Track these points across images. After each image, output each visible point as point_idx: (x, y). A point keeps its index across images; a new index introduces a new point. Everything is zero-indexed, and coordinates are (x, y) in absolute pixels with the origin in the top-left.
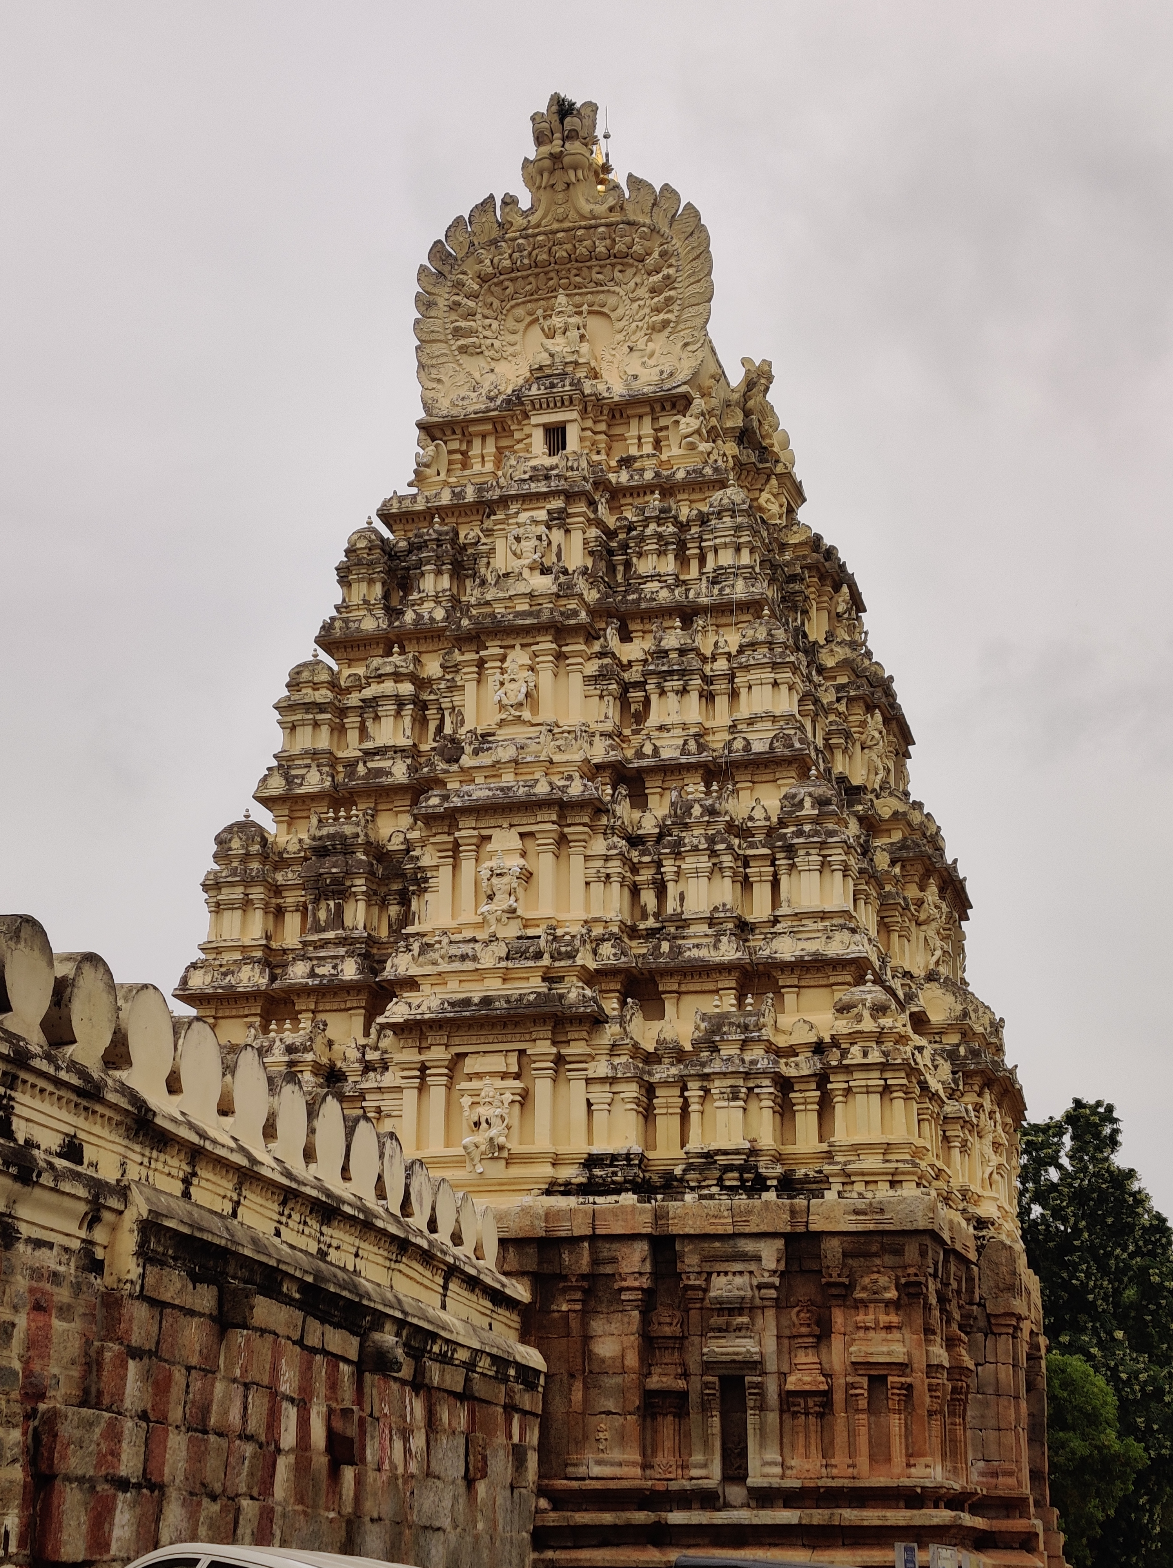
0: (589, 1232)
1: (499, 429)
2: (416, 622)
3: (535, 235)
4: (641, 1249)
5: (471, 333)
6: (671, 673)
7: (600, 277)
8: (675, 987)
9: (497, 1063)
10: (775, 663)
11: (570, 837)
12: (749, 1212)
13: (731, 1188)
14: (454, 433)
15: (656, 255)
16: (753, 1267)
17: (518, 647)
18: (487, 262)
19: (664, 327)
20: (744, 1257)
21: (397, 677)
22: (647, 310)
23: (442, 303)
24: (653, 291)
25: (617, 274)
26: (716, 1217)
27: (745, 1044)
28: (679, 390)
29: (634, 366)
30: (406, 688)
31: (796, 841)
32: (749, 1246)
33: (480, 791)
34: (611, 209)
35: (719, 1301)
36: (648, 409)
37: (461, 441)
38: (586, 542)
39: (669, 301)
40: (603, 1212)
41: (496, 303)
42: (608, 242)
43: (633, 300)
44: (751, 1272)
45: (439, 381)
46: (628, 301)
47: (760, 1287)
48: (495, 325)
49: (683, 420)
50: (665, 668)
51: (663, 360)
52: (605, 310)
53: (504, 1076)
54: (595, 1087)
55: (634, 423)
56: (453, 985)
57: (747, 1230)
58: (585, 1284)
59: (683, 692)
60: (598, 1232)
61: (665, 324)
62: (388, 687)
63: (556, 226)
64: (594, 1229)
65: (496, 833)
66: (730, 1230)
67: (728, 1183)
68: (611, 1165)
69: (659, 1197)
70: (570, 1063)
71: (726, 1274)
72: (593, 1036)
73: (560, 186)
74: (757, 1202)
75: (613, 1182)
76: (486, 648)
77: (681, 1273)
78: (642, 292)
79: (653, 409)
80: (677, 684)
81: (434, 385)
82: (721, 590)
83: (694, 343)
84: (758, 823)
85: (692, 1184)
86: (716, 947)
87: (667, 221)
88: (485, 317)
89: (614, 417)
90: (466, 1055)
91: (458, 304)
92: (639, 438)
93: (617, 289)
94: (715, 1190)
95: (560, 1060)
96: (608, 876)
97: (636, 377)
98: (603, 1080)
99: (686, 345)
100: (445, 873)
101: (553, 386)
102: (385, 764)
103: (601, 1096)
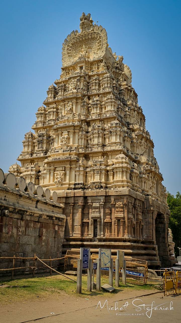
0: (73, 196)
1: (74, 68)
2: (58, 99)
3: (80, 36)
4: (82, 198)
5: (71, 53)
6: (95, 104)
7: (90, 42)
8: (92, 156)
9: (61, 169)
10: (111, 101)
11: (76, 132)
12: (99, 192)
14: (67, 69)
15: (99, 37)
16: (100, 201)
17: (70, 101)
18: (73, 41)
19: (100, 49)
20: (99, 200)
21: (54, 108)
22: (97, 46)
23: (66, 49)
24: (98, 43)
25: (93, 41)
26: (94, 193)
27: (101, 165)
28: (101, 59)
29: (95, 56)
30: (55, 110)
31: (111, 130)
32: (99, 198)
33: (62, 125)
34: (92, 31)
35: (94, 207)
36: (96, 63)
37: (68, 71)
38: (83, 84)
39: (100, 45)
40: (76, 192)
41: (74, 48)
42: (91, 36)
43: (95, 45)
44: (99, 202)
45: (65, 61)
46: (94, 45)
47: (101, 204)
48: (74, 52)
49: (102, 64)
50: (94, 103)
51: (99, 54)
52: (91, 47)
53: (62, 171)
54: (77, 172)
55: (94, 65)
56: (55, 156)
57: (98, 195)
58: (73, 204)
59: (97, 108)
60: (75, 196)
61: (100, 48)
62: (52, 110)
63: (83, 34)
64: (74, 195)
65: (64, 132)
66: (96, 195)
67: (96, 187)
68: (78, 185)
69: (85, 190)
70: (72, 168)
71: (96, 202)
72: (77, 164)
73: (84, 28)
74: (100, 190)
75: (79, 188)
76: (65, 102)
77: (88, 203)
78: (97, 44)
79: (97, 62)
80: (96, 106)
81: (64, 62)
82: (104, 90)
83: (104, 51)
84: (107, 128)
85: (91, 188)
86: (98, 149)
87: (100, 32)
88: (73, 50)
89: (91, 64)
90: (57, 167)
91: (68, 49)
92: (95, 67)
93: (93, 44)
94: (95, 189)
95: (71, 168)
96: (82, 138)
97: (95, 57)
98: (78, 171)
99: (103, 51)
100: (57, 139)
101: (81, 59)
102: (51, 122)
103: (77, 174)
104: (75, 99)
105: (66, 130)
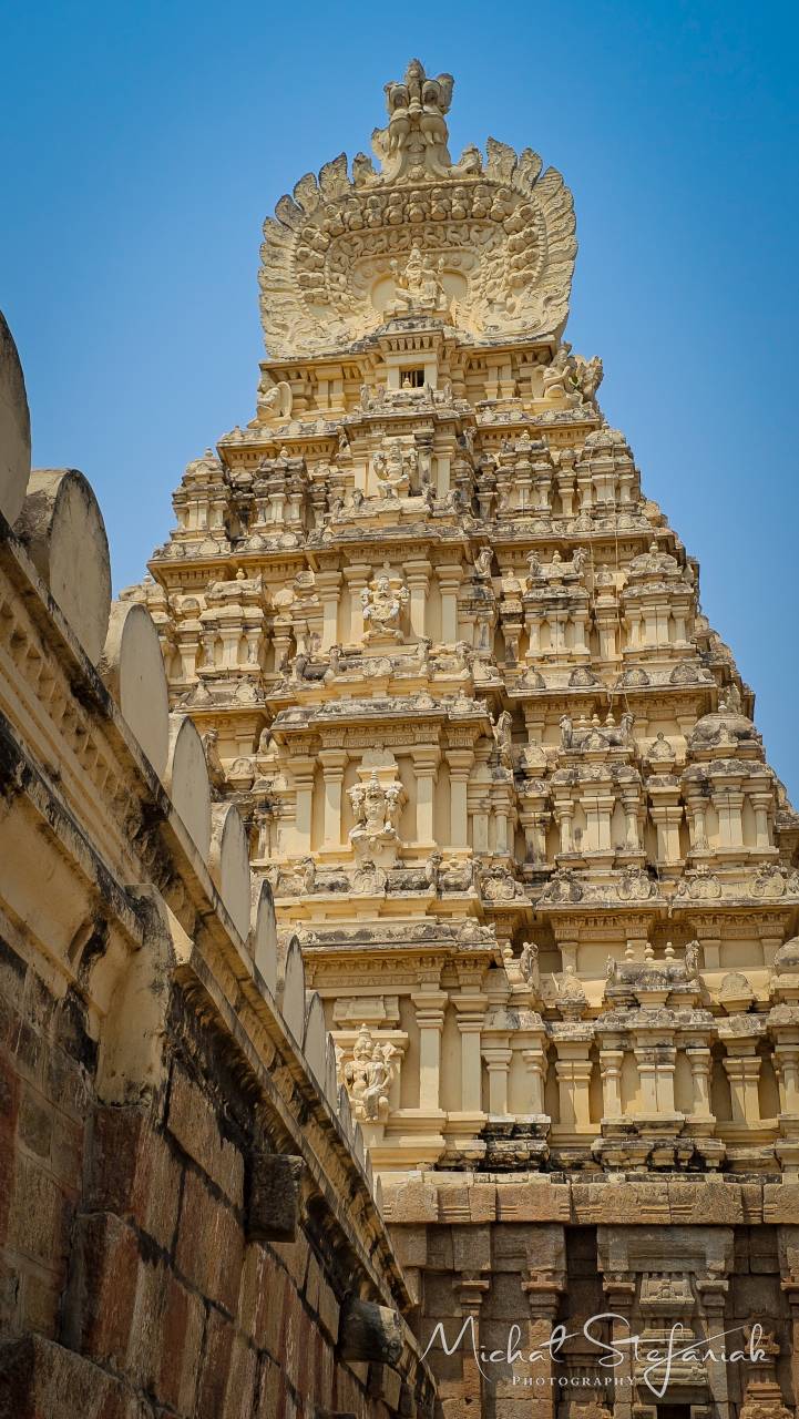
0: (491, 1217)
1: (348, 375)
2: (263, 548)
3: (390, 193)
4: (557, 1239)
5: (321, 283)
6: (555, 601)
7: (455, 235)
8: (575, 935)
9: (377, 1011)
10: (672, 595)
11: (451, 763)
12: (691, 1198)
13: (660, 1169)
14: (299, 377)
15: (517, 214)
16: (693, 1266)
17: (387, 565)
18: (338, 216)
19: (525, 283)
20: (683, 1254)
21: (244, 600)
22: (506, 267)
23: (289, 254)
24: (514, 249)
25: (473, 234)
26: (648, 1202)
27: (670, 1000)
28: (544, 339)
29: (495, 318)
30: (254, 612)
31: (714, 775)
32: (690, 1240)
33: (352, 708)
34: (469, 171)
35: (652, 1308)
36: (508, 360)
37: (306, 387)
38: (453, 473)
39: (531, 259)
40: (510, 1193)
41: (345, 259)
42: (466, 202)
43: (491, 259)
44: (691, 1273)
45: (284, 327)
46: (484, 260)
47: (703, 1293)
48: (343, 279)
49: (547, 371)
50: (549, 596)
51: (523, 313)
52: (460, 269)
53: (382, 1026)
54: (493, 1043)
55: (493, 373)
56: (319, 919)
57: (689, 1220)
58: (486, 1284)
59: (568, 623)
60: (503, 1217)
61: (526, 280)
62: (234, 610)
63: (411, 184)
64: (498, 1213)
65: (367, 755)
66: (667, 1219)
67: (658, 1163)
68: (512, 1138)
69: (575, 1177)
70: (461, 1013)
71: (660, 1274)
72: (488, 981)
73: (416, 148)
74: (701, 1185)
75: (517, 1158)
76: (350, 565)
77: (601, 1274)
78: (503, 251)
79: (513, 360)
80: (562, 614)
81: (279, 331)
82: (602, 525)
83: (558, 297)
84: (663, 760)
85: (613, 1163)
86: (626, 888)
87: (528, 184)
88: (333, 270)
89: (471, 367)
90: (334, 1000)
91: (307, 256)
92: (499, 388)
93: (473, 248)
94: (641, 1171)
95: (450, 1008)
96: (493, 809)
97: (496, 327)
98: (501, 1034)
99: (549, 299)
100: (304, 799)
101: (412, 326)
102: (230, 690)
103: (499, 1054)
104: (423, 556)
105: (385, 747)
